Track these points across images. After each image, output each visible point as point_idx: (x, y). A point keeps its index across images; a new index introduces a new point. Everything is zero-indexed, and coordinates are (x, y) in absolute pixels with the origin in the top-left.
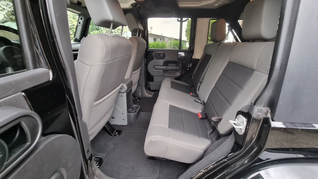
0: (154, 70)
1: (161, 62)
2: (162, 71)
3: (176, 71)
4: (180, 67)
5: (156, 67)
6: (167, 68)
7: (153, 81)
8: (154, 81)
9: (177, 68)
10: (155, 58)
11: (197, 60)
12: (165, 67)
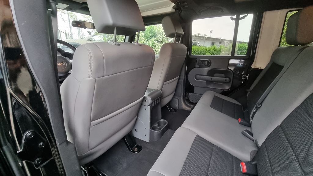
0: (196, 80)
1: (206, 70)
2: (205, 81)
3: (224, 83)
4: (230, 79)
5: (198, 76)
6: (211, 79)
7: (193, 92)
8: (195, 92)
9: (226, 80)
10: (197, 66)
11: (259, 71)
12: (209, 78)
